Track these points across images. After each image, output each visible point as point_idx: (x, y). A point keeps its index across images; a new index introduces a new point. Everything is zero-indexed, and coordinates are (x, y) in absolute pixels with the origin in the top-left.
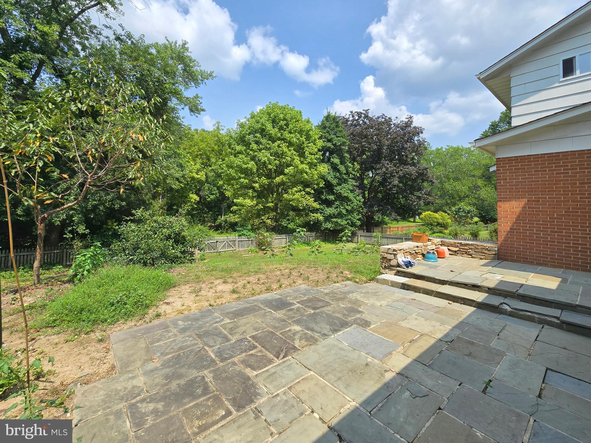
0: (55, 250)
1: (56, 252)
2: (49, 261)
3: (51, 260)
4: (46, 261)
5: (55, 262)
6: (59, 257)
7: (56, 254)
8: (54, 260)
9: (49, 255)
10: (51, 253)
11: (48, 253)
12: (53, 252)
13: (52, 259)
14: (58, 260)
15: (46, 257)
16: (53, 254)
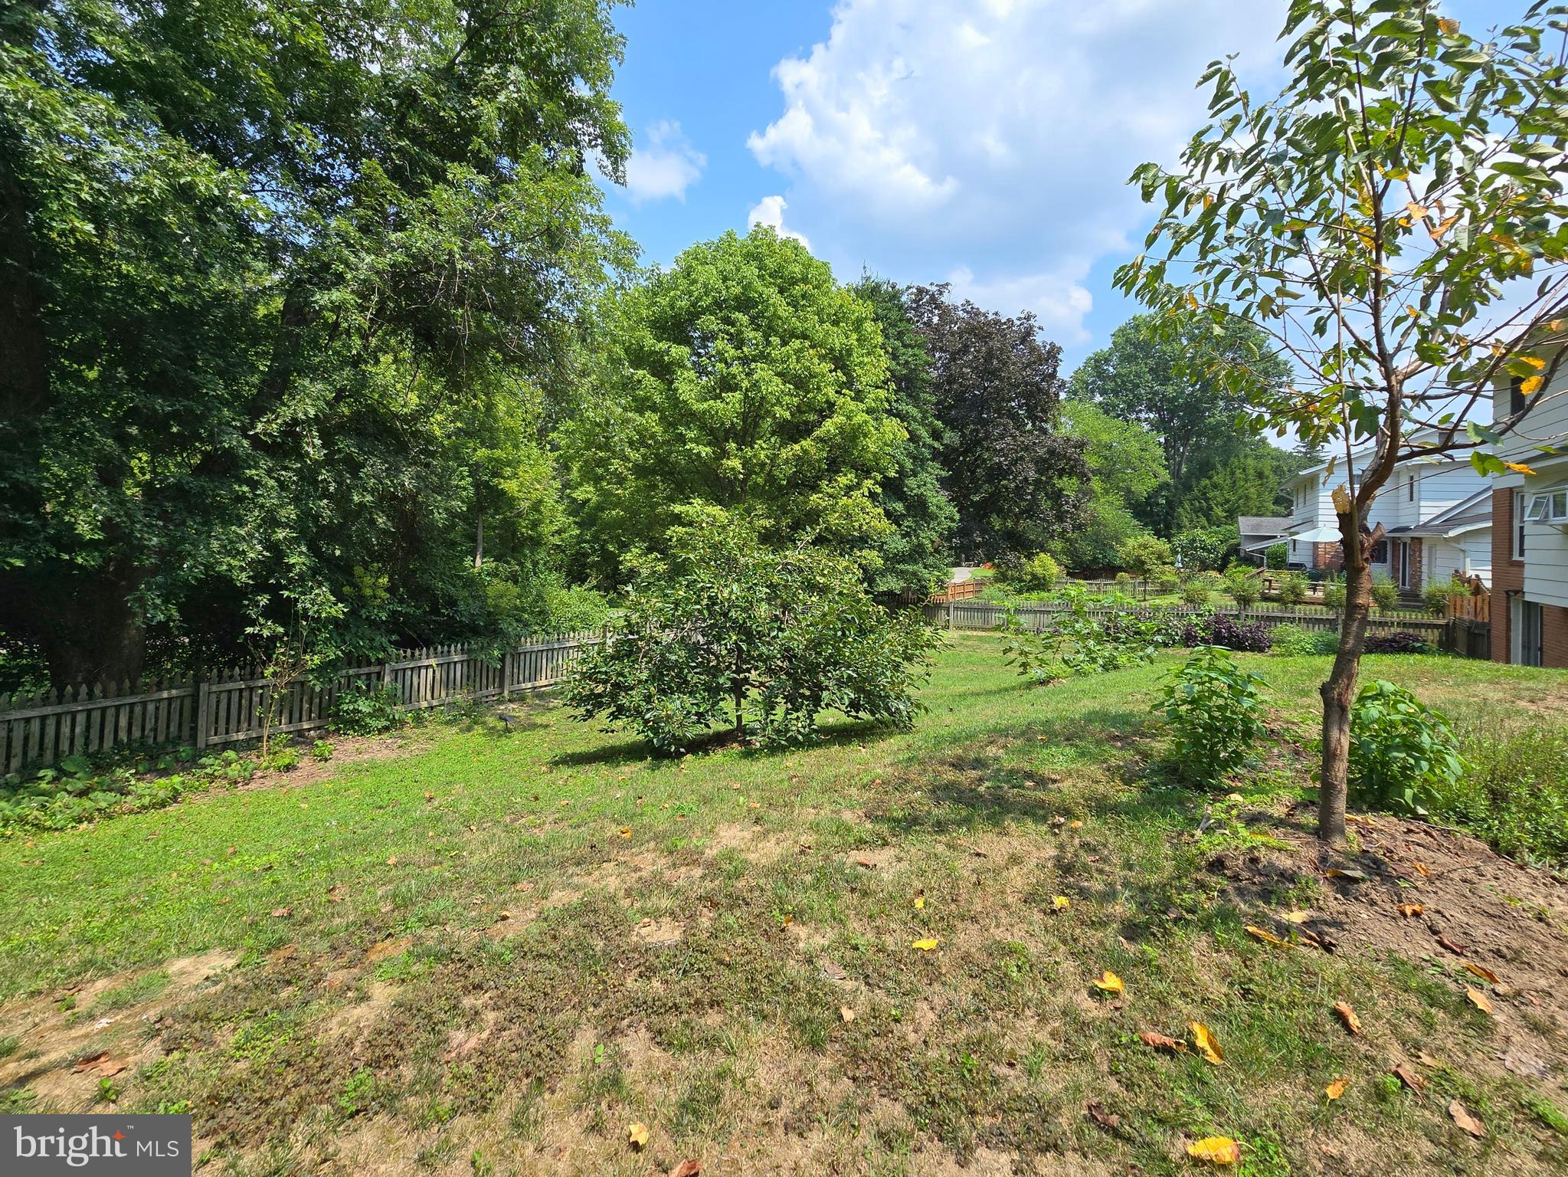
0: (160, 689)
1: (165, 695)
2: (136, 733)
3: (143, 729)
4: (123, 736)
5: (161, 738)
6: (175, 717)
7: (164, 705)
8: (155, 730)
9: (138, 709)
10: (144, 704)
11: (132, 705)
12: (156, 696)
13: (148, 727)
14: (173, 728)
15: (123, 722)
16: (151, 707)
